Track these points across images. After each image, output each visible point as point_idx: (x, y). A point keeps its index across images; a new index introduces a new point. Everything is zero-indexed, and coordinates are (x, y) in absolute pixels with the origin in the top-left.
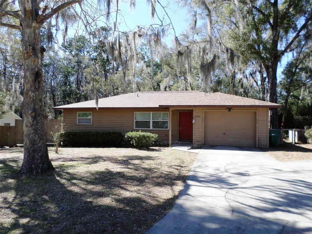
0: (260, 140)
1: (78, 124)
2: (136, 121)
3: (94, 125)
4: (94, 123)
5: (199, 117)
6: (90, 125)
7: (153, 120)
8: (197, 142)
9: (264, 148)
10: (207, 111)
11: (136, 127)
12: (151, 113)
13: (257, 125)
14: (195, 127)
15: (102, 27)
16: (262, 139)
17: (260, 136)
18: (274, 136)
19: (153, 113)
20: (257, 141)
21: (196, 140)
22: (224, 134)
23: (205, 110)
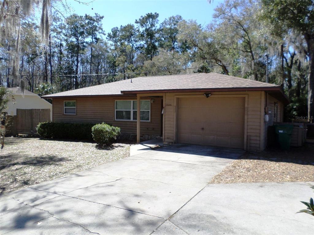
0: (250, 139)
1: (64, 114)
2: (116, 111)
3: (78, 115)
4: (78, 113)
5: (171, 105)
6: (75, 115)
7: (134, 110)
8: (168, 138)
9: (256, 151)
10: (181, 98)
11: (116, 118)
12: (132, 101)
13: (246, 117)
14: (165, 118)
15: (149, 14)
16: (252, 138)
17: (249, 134)
18: (283, 133)
19: (133, 102)
20: (245, 140)
21: (166, 137)
22: (203, 129)
23: (178, 97)
